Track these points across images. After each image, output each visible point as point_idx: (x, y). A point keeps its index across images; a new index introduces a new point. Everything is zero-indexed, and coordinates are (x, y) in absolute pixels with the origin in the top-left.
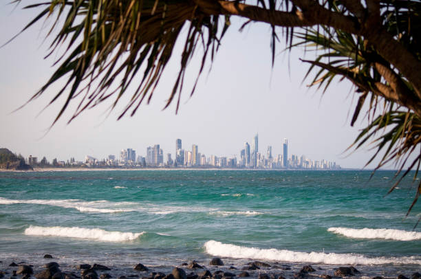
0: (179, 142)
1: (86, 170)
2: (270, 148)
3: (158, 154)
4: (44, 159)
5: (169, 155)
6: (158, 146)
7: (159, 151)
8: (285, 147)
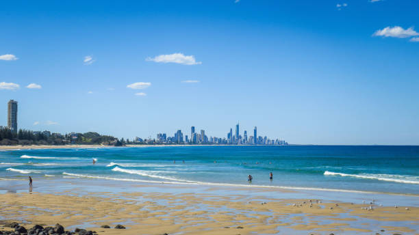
0: (193, 128)
1: (145, 146)
2: (245, 132)
4: (128, 140)
5: (187, 137)
7: (180, 134)
8: (255, 131)
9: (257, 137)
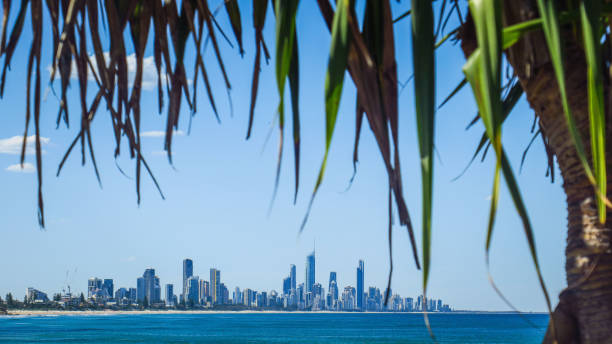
0: (188, 264)
2: (333, 276)
3: (152, 285)
4: (10, 297)
6: (152, 272)
7: (153, 281)
8: (360, 273)
9: (366, 290)
